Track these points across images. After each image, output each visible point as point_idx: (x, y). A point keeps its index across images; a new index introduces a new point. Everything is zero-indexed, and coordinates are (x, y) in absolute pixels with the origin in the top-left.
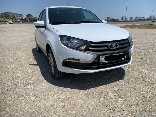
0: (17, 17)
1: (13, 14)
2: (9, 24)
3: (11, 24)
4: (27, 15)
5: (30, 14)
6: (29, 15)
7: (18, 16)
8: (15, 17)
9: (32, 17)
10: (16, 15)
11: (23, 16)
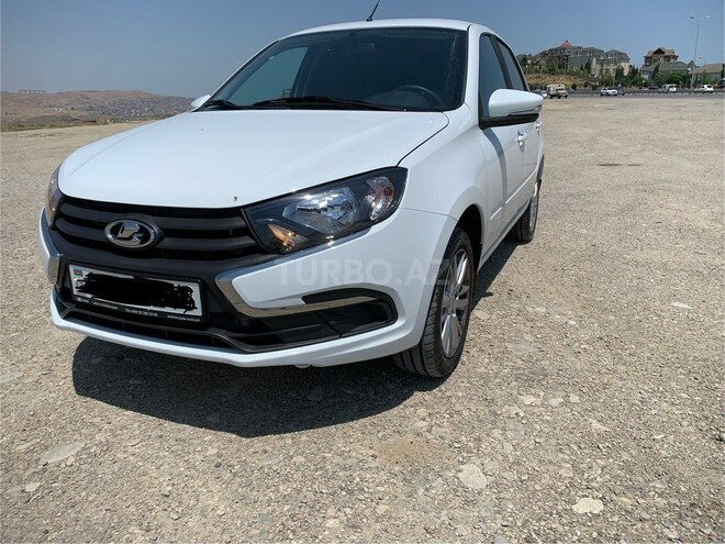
0: (599, 67)
1: (585, 51)
2: (552, 96)
3: (559, 97)
4: (651, 54)
5: (667, 48)
6: (660, 52)
7: (602, 63)
8: (588, 66)
9: (672, 61)
10: (598, 57)
11: (627, 60)
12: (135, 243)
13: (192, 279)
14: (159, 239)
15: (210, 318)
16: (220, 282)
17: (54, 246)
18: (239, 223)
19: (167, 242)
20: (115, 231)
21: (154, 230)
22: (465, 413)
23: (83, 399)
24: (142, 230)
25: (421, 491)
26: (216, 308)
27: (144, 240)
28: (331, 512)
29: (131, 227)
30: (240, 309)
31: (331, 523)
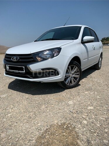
12: (15, 60)
13: (23, 66)
14: (19, 59)
15: (26, 73)
16: (28, 66)
17: (4, 62)
18: (31, 56)
19: (20, 60)
20: (13, 59)
21: (18, 58)
22: (73, 94)
23: (9, 89)
24: (17, 58)
25: (60, 104)
26: (27, 71)
27: (17, 60)
28: (43, 105)
29: (15, 58)
30: (31, 71)
31: (43, 107)
